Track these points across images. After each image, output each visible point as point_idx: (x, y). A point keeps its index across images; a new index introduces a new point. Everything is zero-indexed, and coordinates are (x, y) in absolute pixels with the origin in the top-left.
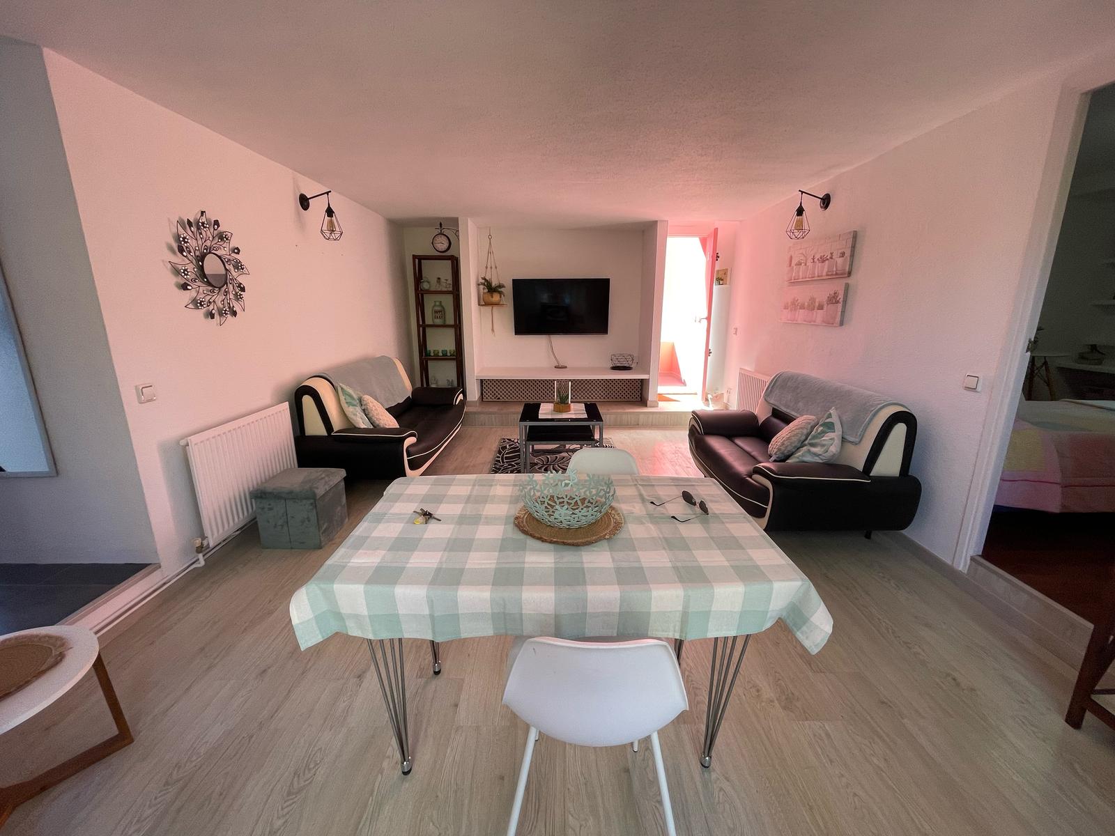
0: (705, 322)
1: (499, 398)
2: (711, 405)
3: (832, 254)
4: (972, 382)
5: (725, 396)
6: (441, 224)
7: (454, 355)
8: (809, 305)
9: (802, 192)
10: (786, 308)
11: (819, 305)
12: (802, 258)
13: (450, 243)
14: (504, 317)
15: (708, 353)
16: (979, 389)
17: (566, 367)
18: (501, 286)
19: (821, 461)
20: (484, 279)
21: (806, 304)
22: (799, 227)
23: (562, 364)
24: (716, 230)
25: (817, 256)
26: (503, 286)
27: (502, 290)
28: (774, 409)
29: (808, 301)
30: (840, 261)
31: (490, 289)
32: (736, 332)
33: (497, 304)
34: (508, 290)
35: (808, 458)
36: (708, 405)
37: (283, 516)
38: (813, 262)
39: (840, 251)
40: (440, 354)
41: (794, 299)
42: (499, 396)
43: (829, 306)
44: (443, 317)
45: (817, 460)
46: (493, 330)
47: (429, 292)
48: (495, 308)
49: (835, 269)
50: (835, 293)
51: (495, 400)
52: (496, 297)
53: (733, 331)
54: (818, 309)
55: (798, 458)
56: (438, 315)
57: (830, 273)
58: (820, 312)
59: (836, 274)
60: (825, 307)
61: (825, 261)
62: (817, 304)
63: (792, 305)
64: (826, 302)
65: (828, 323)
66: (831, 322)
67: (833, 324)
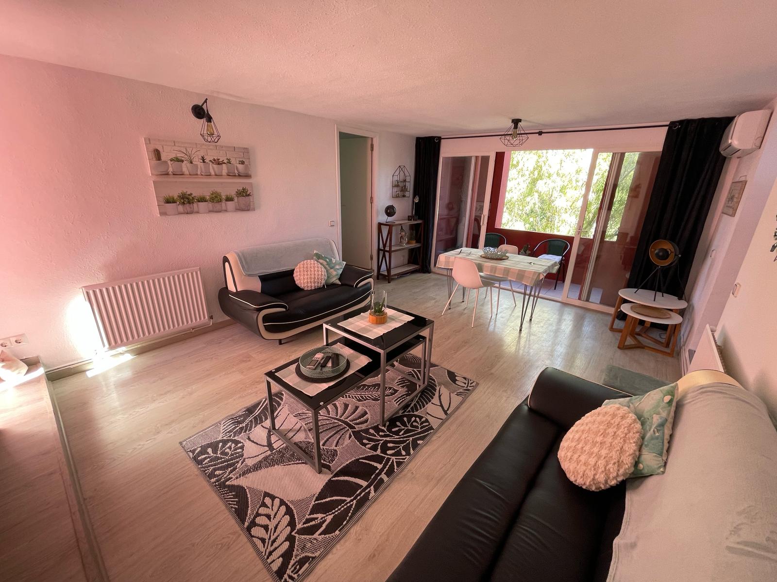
3: (228, 160)
4: (333, 223)
8: (212, 199)
10: (168, 203)
11: (227, 198)
12: (183, 155)
16: (335, 225)
21: (208, 198)
22: (211, 131)
25: (208, 159)
29: (210, 195)
30: (240, 167)
38: (204, 162)
39: (237, 159)
41: (184, 194)
43: (240, 198)
49: (236, 172)
50: (243, 189)
54: (226, 201)
57: (231, 174)
58: (229, 203)
59: (239, 175)
60: (236, 199)
61: (221, 164)
62: (224, 197)
63: (183, 198)
64: (235, 196)
65: (243, 210)
66: (247, 208)
67: (249, 210)
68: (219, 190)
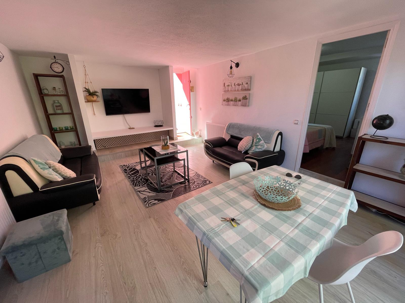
0: (189, 106)
1: (105, 147)
2: (195, 136)
3: (242, 83)
4: (296, 122)
5: (199, 132)
6: (55, 57)
7: (73, 129)
8: (234, 100)
9: (232, 61)
10: (224, 101)
11: (239, 100)
12: (230, 84)
13: (64, 68)
14: (99, 107)
15: (191, 117)
16: (299, 124)
17: (134, 128)
18: (96, 92)
19: (262, 150)
20: (85, 88)
21: (233, 100)
22: (231, 73)
23: (132, 127)
24: (189, 71)
25: (236, 84)
26: (97, 92)
27: (97, 94)
28: (231, 136)
29: (234, 98)
30: (246, 85)
31: (90, 94)
32: (201, 109)
33: (95, 101)
34: (100, 94)
35: (257, 150)
36: (194, 136)
37: (36, 255)
38: (235, 85)
39: (246, 82)
40: (64, 129)
41: (228, 98)
42: (105, 146)
43: (243, 100)
44: (62, 109)
45: (261, 150)
46: (94, 114)
47: (47, 95)
48: (94, 103)
49: (244, 88)
50: (245, 96)
51: (103, 148)
52: (95, 98)
53: (199, 109)
54: (239, 101)
55: (254, 150)
56: (59, 108)
57: (242, 89)
58: (239, 102)
59: (245, 90)
60: (242, 100)
61: (240, 85)
62: (238, 100)
63: (227, 100)
64: (242, 99)
65: (244, 106)
66: (244, 105)
67: (246, 106)
68: (237, 96)
